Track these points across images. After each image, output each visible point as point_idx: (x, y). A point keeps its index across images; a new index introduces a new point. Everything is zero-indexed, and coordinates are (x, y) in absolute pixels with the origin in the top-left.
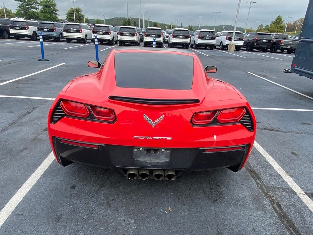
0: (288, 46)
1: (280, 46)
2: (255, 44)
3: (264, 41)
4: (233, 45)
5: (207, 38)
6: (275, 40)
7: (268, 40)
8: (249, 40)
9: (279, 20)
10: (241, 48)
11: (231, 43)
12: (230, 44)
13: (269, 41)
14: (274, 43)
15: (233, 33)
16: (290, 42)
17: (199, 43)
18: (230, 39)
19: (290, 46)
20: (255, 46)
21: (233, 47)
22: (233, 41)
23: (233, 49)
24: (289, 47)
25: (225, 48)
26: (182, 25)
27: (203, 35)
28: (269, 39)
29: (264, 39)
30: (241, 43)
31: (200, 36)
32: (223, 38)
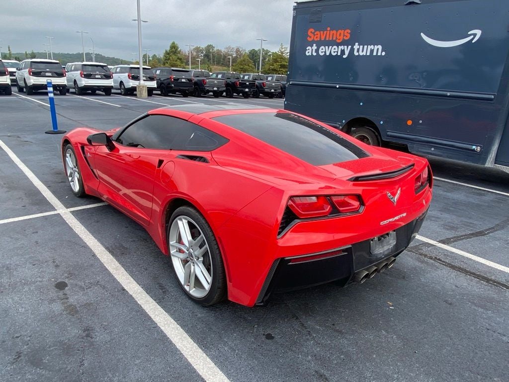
0: (214, 87)
1: (205, 88)
2: (173, 85)
3: (183, 80)
4: (144, 88)
5: (97, 76)
6: (196, 79)
7: (188, 80)
8: (162, 79)
9: (174, 49)
10: (154, 92)
11: (139, 84)
12: (139, 87)
13: (190, 80)
14: (196, 83)
15: (138, 68)
16: (216, 82)
17: (85, 86)
18: (136, 78)
19: (217, 87)
20: (173, 89)
21: (144, 91)
22: (142, 82)
23: (145, 93)
24: (215, 89)
25: (131, 92)
26: (9, 50)
27: (89, 70)
28: (189, 78)
29: (183, 78)
30: (154, 84)
31: (85, 73)
32: (124, 77)
